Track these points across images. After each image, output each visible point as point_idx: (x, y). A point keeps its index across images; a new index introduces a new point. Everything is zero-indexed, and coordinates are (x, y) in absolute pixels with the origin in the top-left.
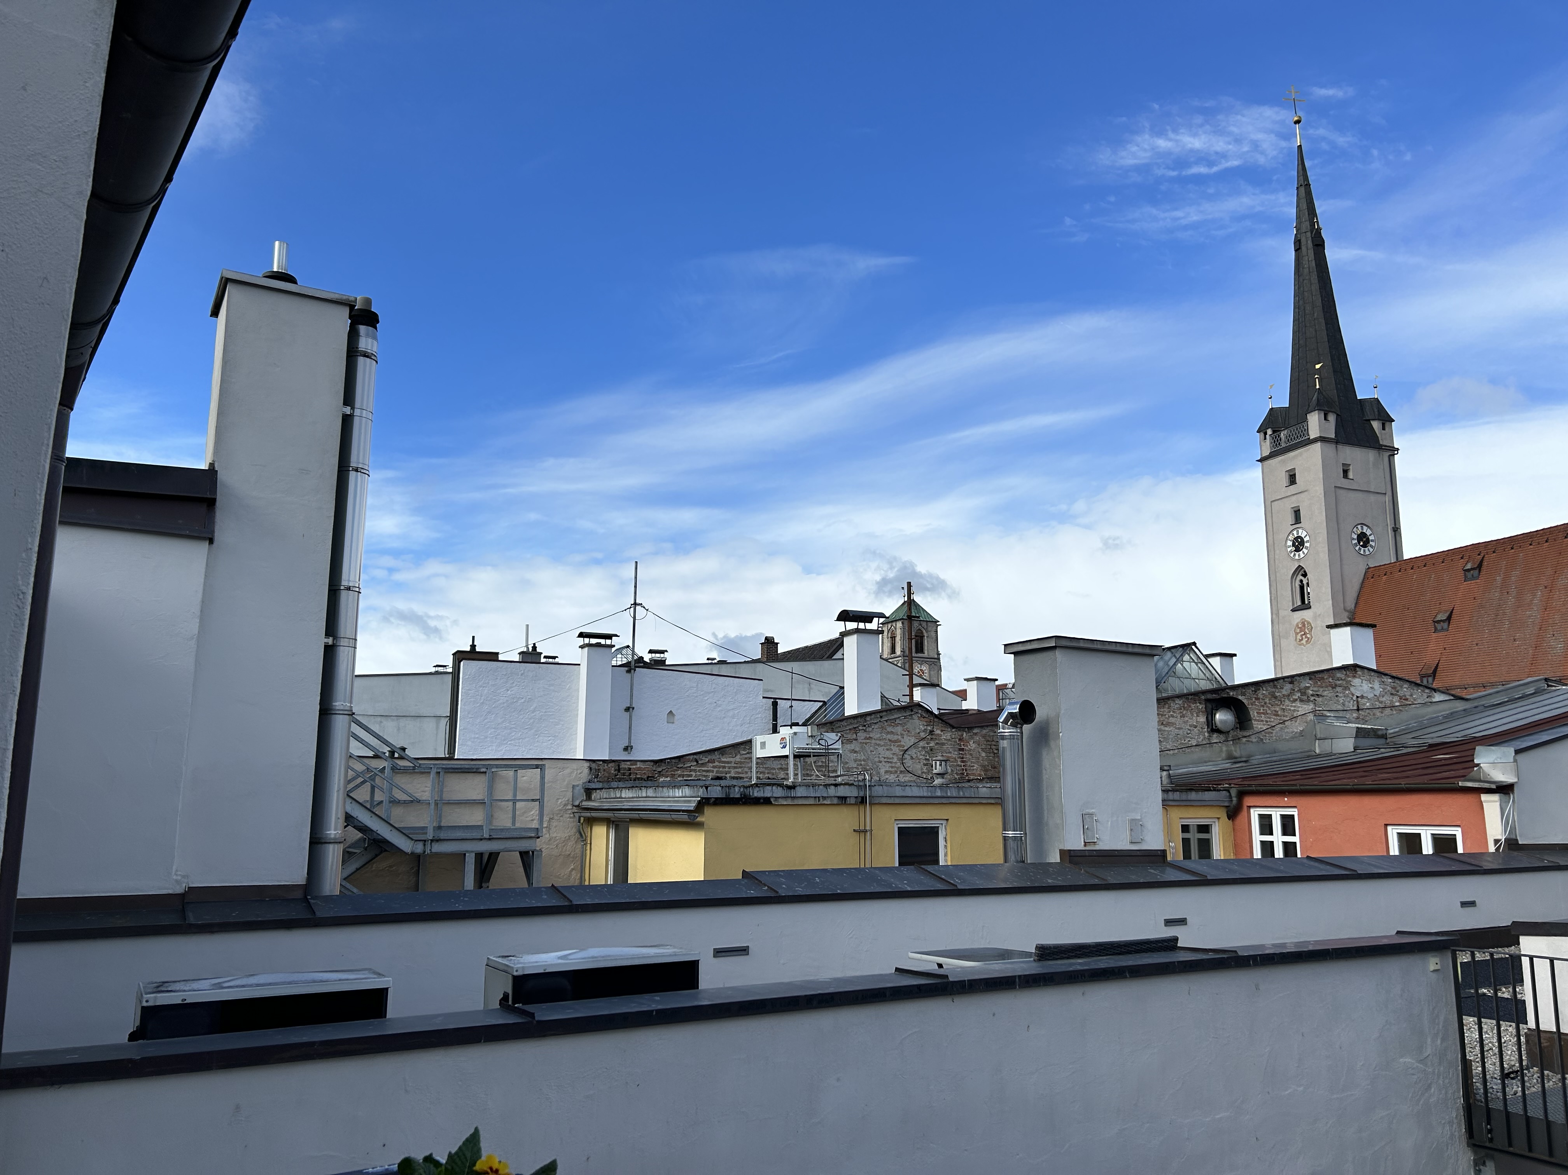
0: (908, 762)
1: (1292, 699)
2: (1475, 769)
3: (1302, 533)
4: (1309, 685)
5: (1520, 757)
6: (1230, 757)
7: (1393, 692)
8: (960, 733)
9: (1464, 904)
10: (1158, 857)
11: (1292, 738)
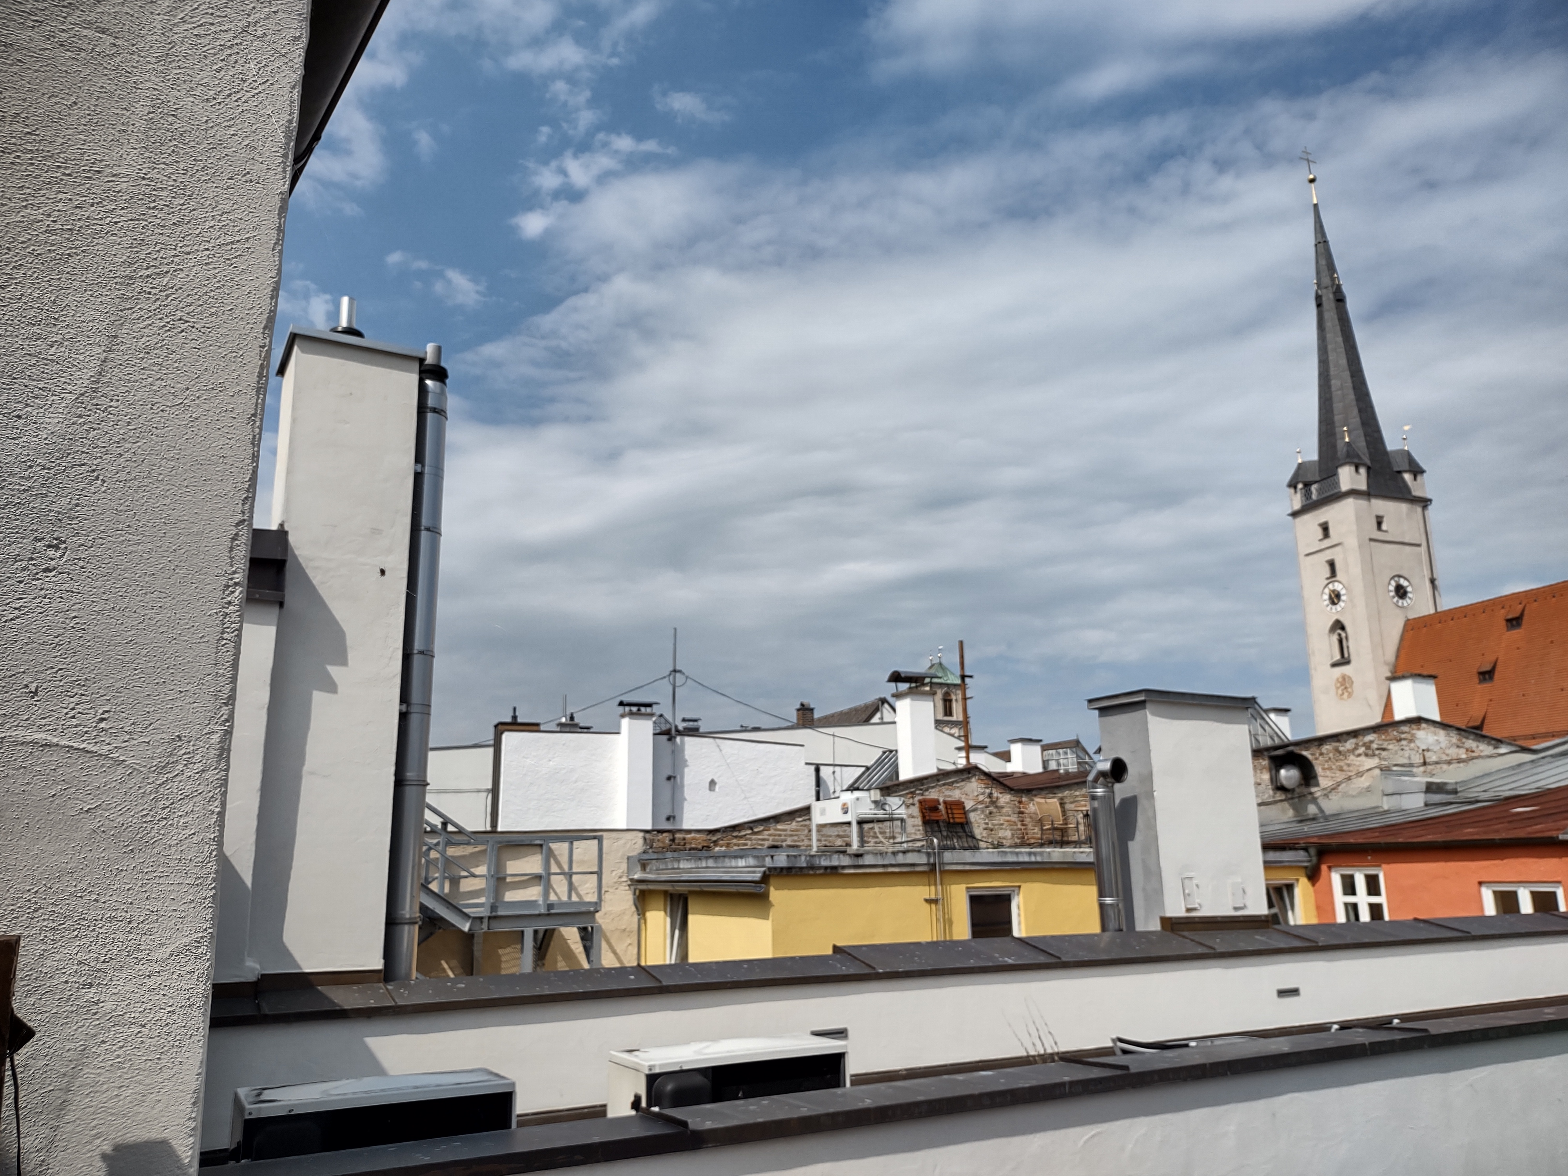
1: (1357, 754)
3: (1338, 587)
4: (1373, 739)
7: (1459, 743)
8: (1019, 796)
10: (1262, 922)
11: (1360, 794)
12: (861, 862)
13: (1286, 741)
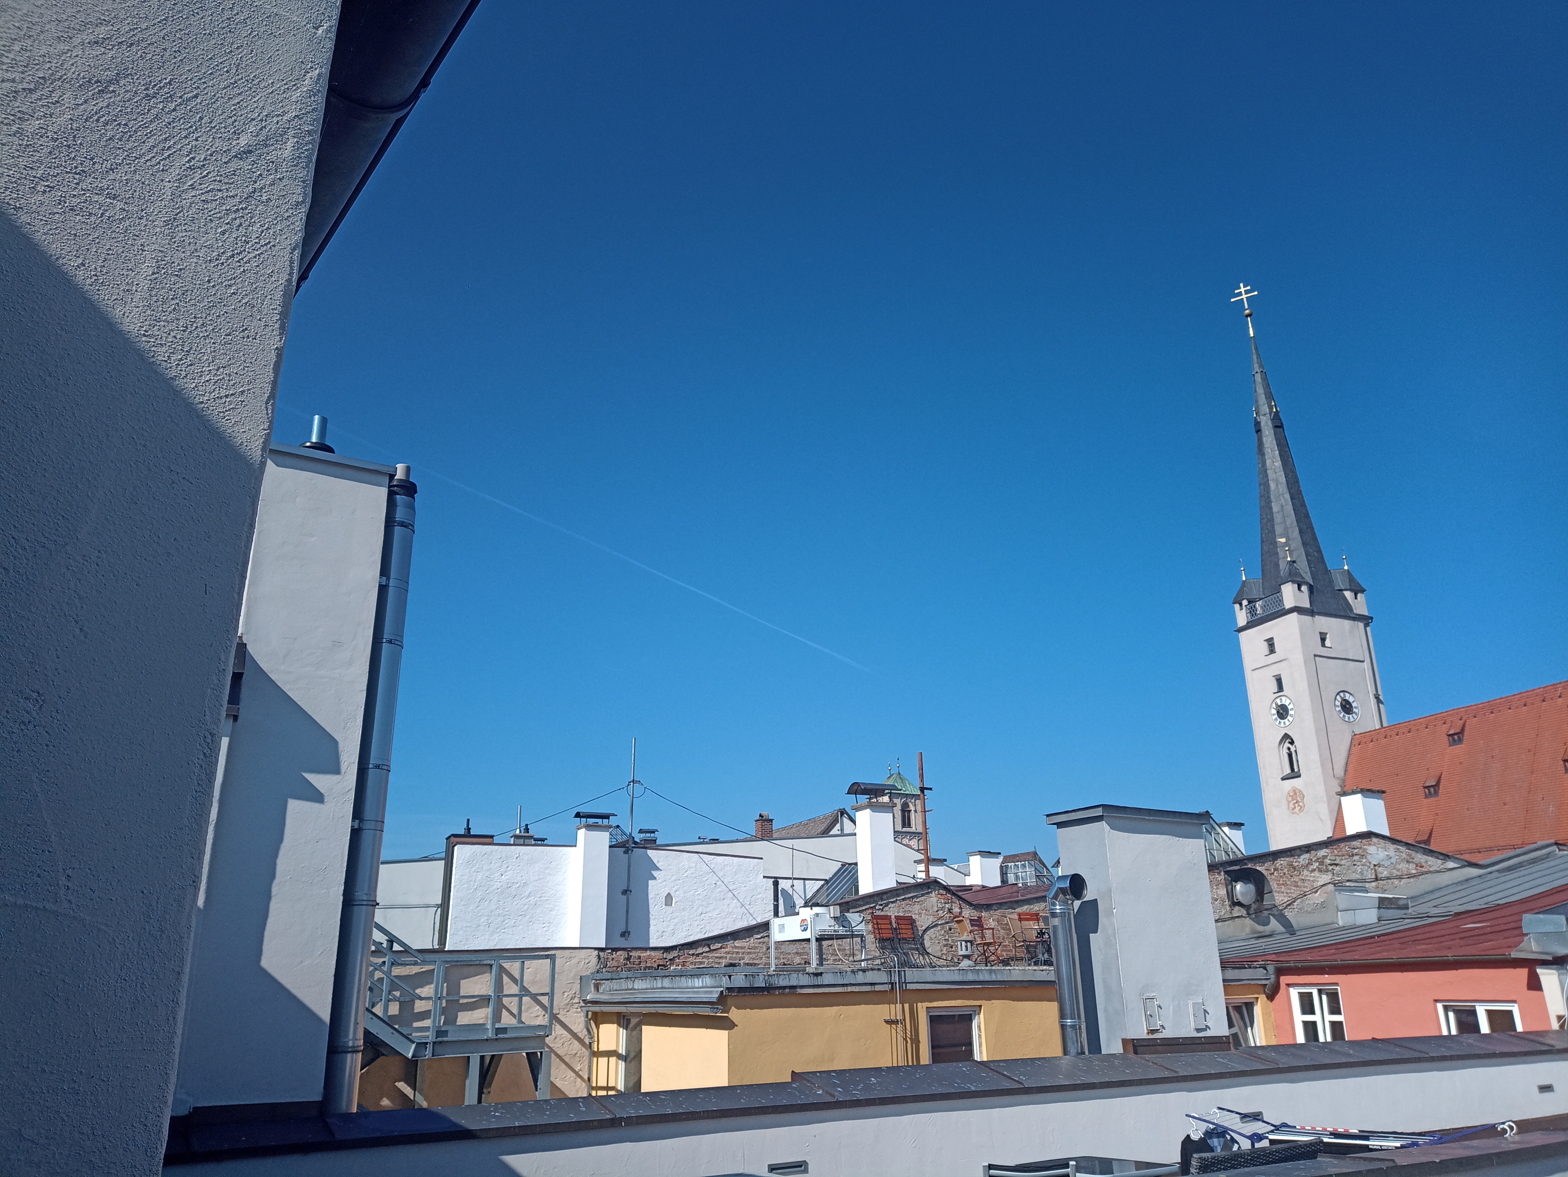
0: (929, 944)
1: (1310, 869)
2: (1524, 938)
3: (1285, 701)
4: (1326, 854)
7: (1408, 859)
10: (1223, 1044)
11: (1315, 910)
12: (820, 981)
13: (1242, 856)
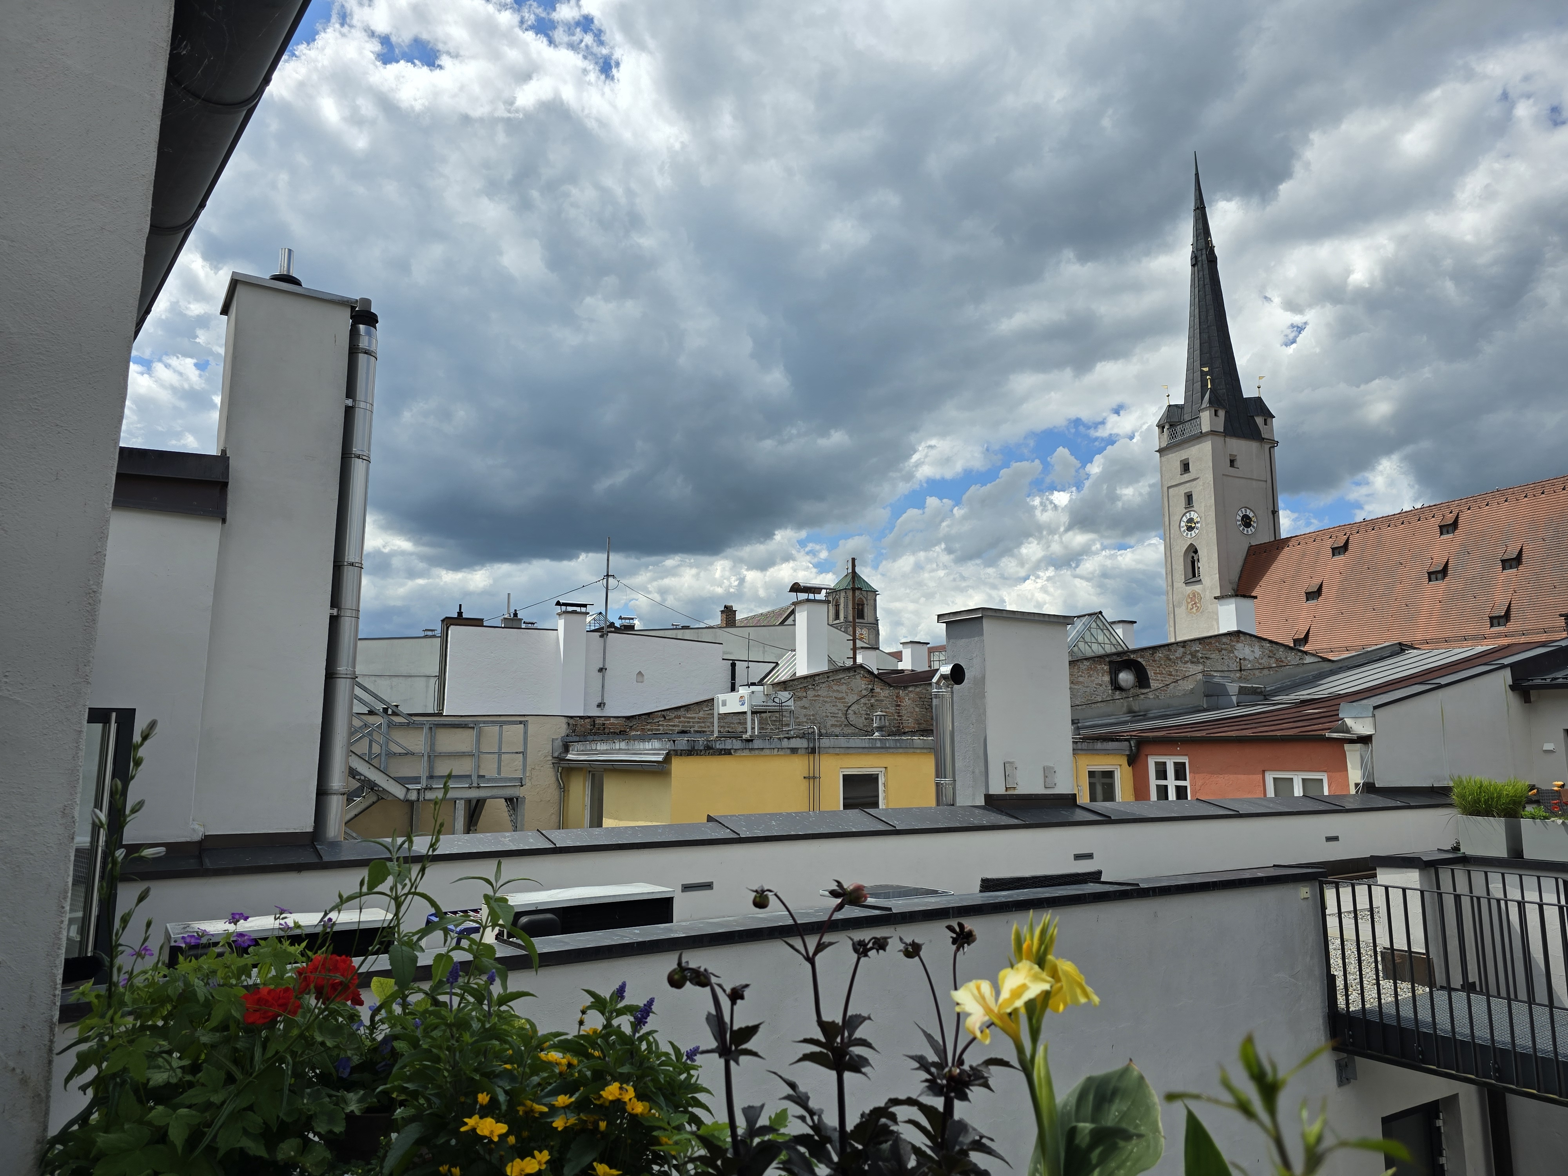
0: (852, 717)
1: (1184, 662)
2: (1340, 722)
3: (1194, 515)
4: (1200, 649)
5: (1377, 712)
6: (1130, 711)
7: (1271, 654)
8: (897, 691)
9: (1329, 839)
10: (1070, 801)
11: (1184, 695)
12: (750, 745)
13: (1126, 649)
